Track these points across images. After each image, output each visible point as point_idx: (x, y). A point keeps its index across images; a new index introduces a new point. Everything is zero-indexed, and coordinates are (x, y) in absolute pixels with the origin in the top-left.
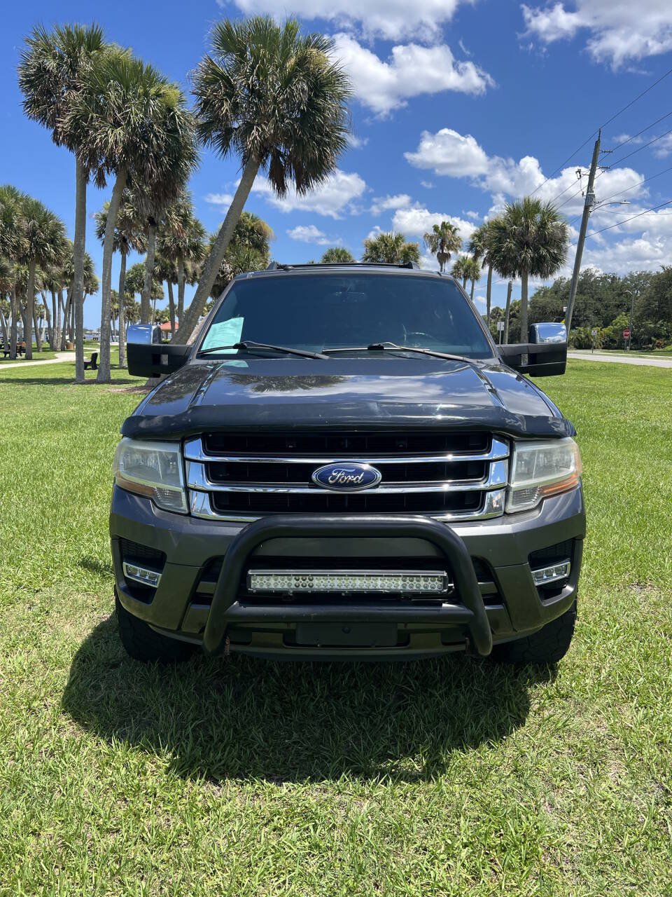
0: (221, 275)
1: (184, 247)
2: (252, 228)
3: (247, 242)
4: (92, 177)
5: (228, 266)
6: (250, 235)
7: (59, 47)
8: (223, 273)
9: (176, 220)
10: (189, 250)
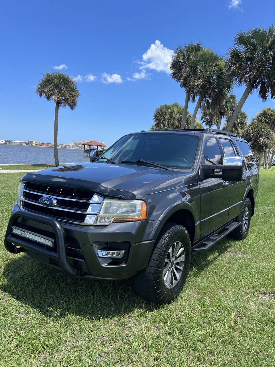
0: (248, 135)
1: (237, 124)
2: (271, 114)
3: (268, 121)
4: (191, 99)
5: (252, 131)
6: (269, 117)
7: (185, 53)
8: (249, 133)
9: (230, 113)
10: (239, 124)
